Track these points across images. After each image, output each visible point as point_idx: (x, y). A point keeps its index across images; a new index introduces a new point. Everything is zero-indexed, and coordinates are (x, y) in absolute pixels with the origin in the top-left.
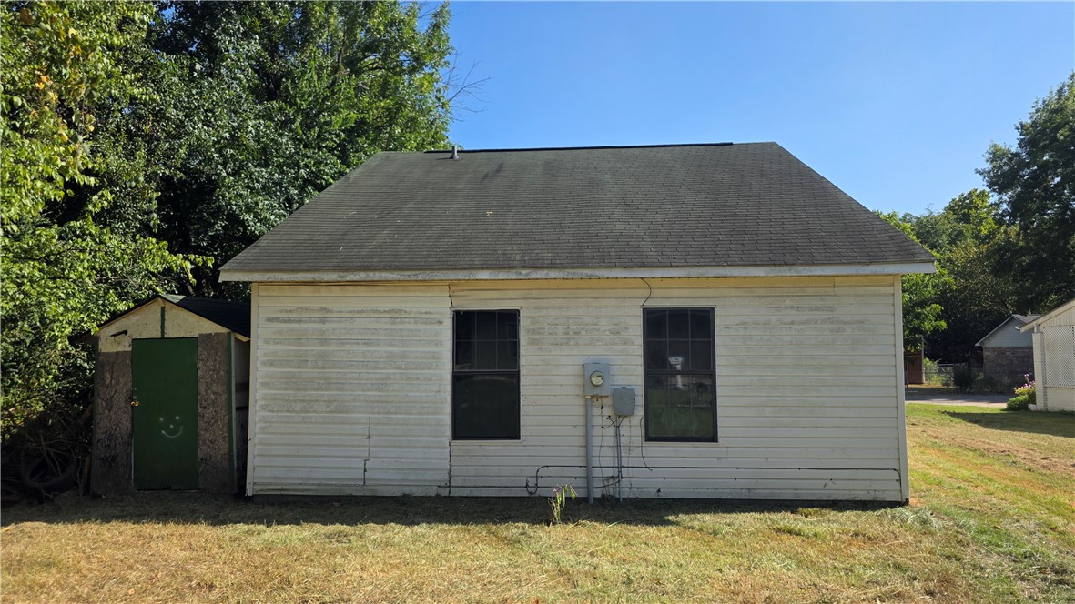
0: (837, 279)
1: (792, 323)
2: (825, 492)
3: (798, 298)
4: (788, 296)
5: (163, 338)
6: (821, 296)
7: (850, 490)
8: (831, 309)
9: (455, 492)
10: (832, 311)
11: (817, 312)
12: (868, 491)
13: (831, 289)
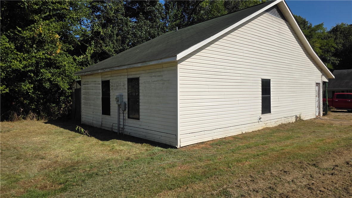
0: (163, 65)
1: (154, 81)
2: (160, 140)
3: (155, 73)
4: (153, 72)
5: (77, 89)
6: (160, 71)
7: (165, 140)
8: (162, 76)
9: (103, 128)
10: (162, 77)
11: (159, 78)
12: (169, 141)
13: (162, 69)
